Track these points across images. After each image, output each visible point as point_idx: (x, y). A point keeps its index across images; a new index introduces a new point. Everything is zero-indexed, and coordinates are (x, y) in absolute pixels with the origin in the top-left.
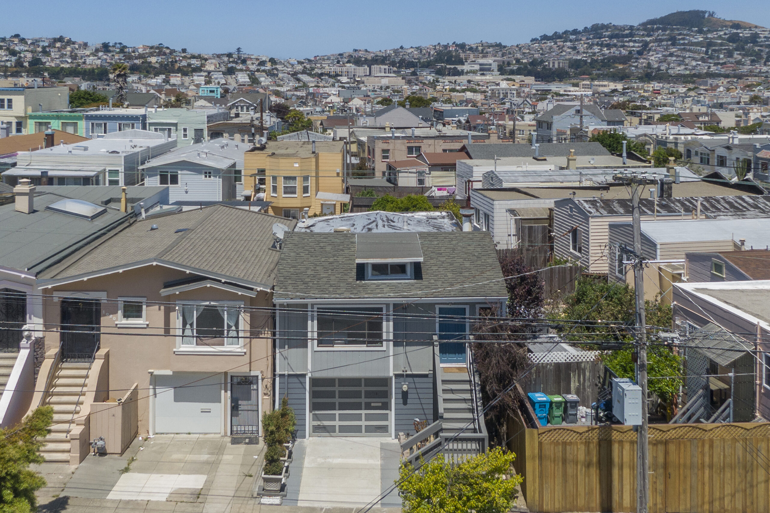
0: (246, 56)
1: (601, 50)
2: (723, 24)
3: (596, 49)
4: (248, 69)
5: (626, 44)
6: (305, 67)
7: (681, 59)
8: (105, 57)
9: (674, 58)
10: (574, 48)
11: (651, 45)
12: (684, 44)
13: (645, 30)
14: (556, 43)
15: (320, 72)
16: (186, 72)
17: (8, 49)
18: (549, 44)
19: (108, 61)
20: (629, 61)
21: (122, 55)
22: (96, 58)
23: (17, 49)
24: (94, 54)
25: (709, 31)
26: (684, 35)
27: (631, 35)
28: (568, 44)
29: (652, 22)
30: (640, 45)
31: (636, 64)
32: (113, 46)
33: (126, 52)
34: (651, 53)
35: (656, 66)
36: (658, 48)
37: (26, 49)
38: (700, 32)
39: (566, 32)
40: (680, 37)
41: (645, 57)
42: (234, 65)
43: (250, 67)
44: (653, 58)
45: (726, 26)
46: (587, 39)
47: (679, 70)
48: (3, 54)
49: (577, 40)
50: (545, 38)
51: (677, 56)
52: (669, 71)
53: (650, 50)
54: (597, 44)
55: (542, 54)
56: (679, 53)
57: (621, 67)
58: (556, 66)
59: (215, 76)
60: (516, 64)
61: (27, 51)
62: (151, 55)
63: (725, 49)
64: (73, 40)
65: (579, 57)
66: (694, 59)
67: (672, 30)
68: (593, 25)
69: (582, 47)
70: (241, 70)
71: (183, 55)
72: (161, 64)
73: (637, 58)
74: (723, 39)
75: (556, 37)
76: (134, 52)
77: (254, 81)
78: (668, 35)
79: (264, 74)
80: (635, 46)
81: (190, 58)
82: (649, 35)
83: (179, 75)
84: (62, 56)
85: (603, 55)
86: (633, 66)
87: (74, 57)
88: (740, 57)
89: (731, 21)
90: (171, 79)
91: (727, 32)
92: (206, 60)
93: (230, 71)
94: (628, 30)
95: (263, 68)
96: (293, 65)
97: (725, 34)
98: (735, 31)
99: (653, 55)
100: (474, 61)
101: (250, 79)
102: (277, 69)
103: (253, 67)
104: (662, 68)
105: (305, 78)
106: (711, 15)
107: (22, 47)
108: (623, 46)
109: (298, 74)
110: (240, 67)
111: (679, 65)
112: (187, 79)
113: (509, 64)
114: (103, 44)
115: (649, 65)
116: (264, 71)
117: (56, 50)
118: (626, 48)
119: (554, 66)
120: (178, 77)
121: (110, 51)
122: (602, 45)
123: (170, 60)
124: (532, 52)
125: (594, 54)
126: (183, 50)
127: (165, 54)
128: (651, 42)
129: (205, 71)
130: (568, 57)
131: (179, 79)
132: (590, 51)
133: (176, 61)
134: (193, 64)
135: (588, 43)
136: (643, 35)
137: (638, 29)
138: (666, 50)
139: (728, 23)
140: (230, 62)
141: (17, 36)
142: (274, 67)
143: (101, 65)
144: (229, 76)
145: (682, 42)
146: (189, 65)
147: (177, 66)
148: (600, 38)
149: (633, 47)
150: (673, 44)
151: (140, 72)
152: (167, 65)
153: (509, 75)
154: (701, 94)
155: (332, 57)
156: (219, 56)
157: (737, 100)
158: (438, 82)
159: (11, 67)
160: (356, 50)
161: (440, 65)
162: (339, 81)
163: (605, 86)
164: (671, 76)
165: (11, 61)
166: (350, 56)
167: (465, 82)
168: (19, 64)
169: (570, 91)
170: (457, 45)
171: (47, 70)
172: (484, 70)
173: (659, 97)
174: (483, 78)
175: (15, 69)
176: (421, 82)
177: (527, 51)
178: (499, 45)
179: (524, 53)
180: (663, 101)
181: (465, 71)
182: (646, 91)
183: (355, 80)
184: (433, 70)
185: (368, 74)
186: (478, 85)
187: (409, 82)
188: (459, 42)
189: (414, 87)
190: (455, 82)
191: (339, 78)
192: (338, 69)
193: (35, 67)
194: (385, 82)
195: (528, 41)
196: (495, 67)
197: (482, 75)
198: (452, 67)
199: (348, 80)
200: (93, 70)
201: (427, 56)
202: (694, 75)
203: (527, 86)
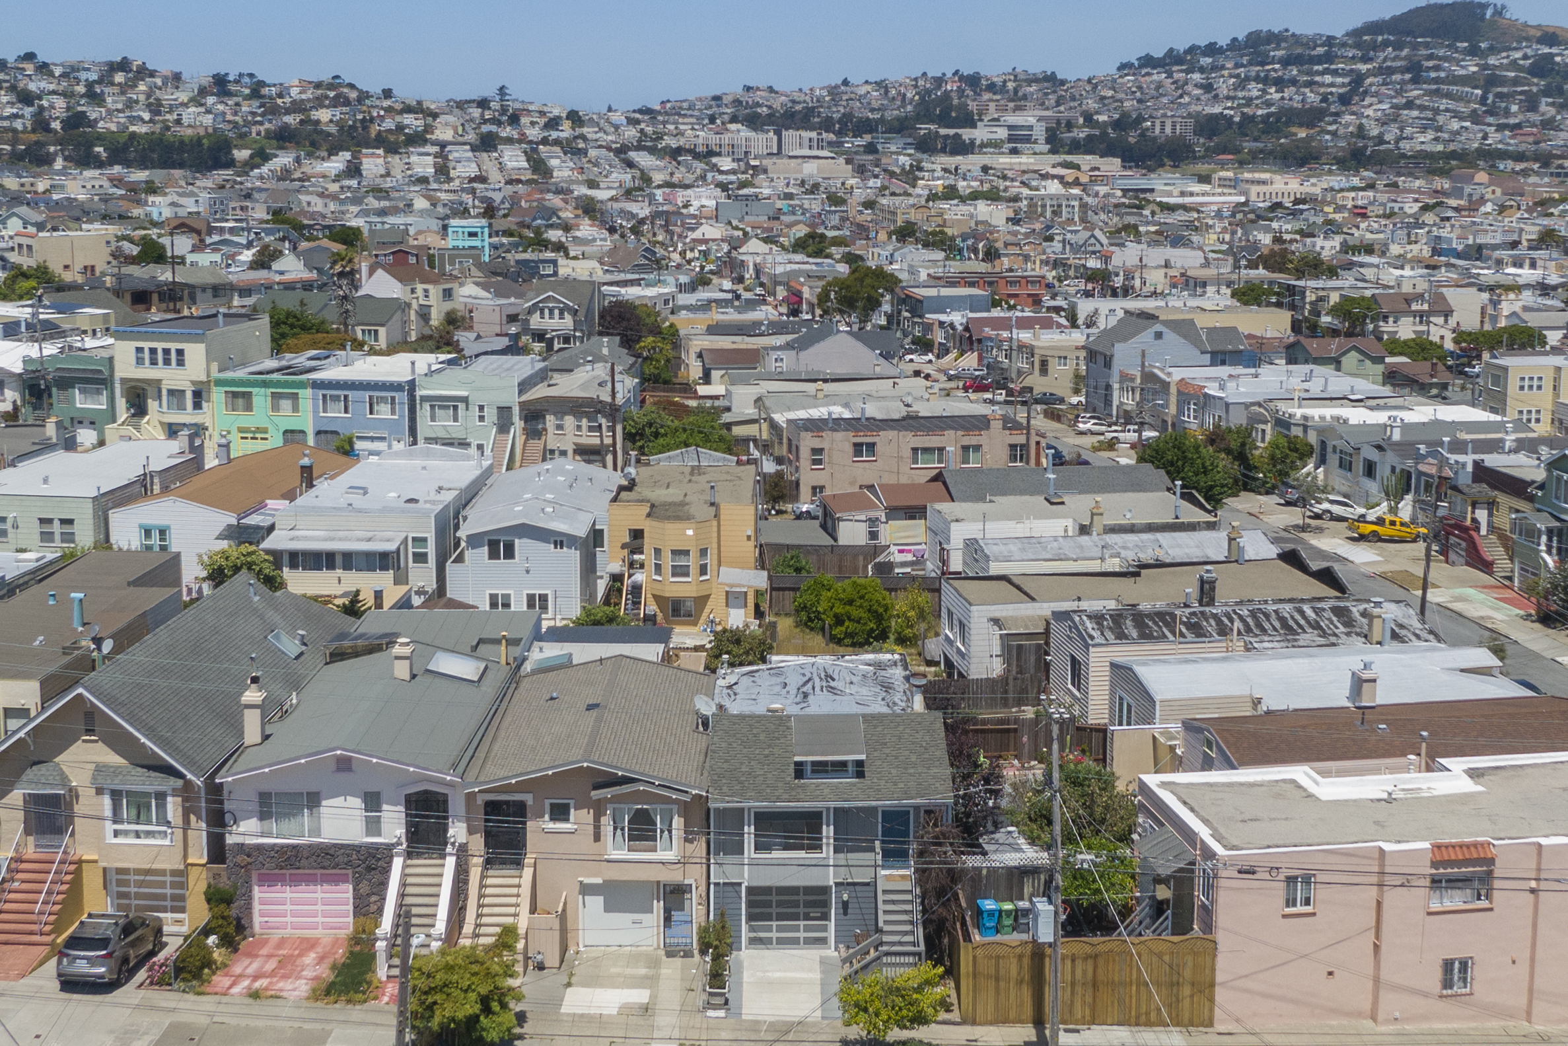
0: (518, 106)
1: (1264, 91)
2: (1523, 34)
3: (1254, 90)
4: (523, 139)
5: (1317, 79)
6: (642, 131)
7: (1429, 114)
8: (221, 107)
9: (1415, 113)
10: (1208, 88)
11: (1368, 81)
12: (1437, 81)
13: (1358, 45)
14: (1170, 76)
15: (674, 143)
16: (392, 144)
17: (13, 88)
18: (1155, 77)
19: (229, 117)
20: (1321, 120)
21: (256, 103)
22: (202, 109)
23: (32, 87)
24: (197, 100)
25: (1493, 50)
26: (1440, 59)
27: (1329, 58)
28: (1197, 77)
29: (1375, 28)
30: (1347, 80)
31: (1333, 128)
32: (237, 82)
33: (263, 97)
34: (1368, 101)
35: (1375, 132)
36: (1383, 89)
37: (52, 87)
38: (1474, 51)
39: (1192, 50)
40: (1431, 64)
41: (1355, 109)
42: (493, 128)
43: (527, 132)
44: (1372, 111)
45: (1528, 39)
46: (1237, 66)
47: (1424, 141)
48: (5, 99)
49: (1215, 68)
50: (1148, 62)
51: (1422, 108)
52: (1401, 145)
53: (1366, 93)
54: (1257, 79)
55: (1140, 101)
56: (1426, 101)
57: (1302, 134)
58: (1168, 130)
59: (456, 155)
60: (1084, 126)
61: (54, 92)
62: (319, 103)
63: (1522, 93)
64: (150, 66)
65: (1217, 110)
66: (1457, 115)
67: (1416, 47)
68: (1250, 34)
69: (1224, 86)
70: (509, 141)
71: (386, 103)
72: (340, 124)
73: (1337, 114)
74: (1520, 69)
75: (1172, 59)
76: (280, 96)
77: (539, 166)
78: (1405, 58)
79: (558, 149)
80: (1336, 84)
81: (401, 112)
82: (1365, 59)
83: (381, 152)
84: (130, 104)
85: (1269, 104)
86: (1329, 132)
87: (155, 108)
88: (1552, 111)
89: (1540, 27)
90: (364, 160)
91: (1530, 52)
92: (435, 116)
93: (487, 143)
94: (1322, 45)
95: (554, 135)
96: (617, 127)
97: (1525, 57)
98: (1547, 50)
99: (1371, 105)
100: (997, 120)
101: (528, 161)
102: (583, 138)
103: (534, 133)
104: (1387, 137)
105: (643, 159)
106: (1499, 12)
107: (43, 84)
108: (1310, 84)
109: (630, 149)
110: (507, 132)
111: (1424, 130)
112: (395, 160)
113: (1070, 125)
114: (214, 77)
115: (1361, 132)
116: (557, 142)
117: (116, 90)
118: (1315, 88)
119: (1163, 129)
120: (379, 156)
121: (230, 94)
122: (1265, 81)
123: (360, 117)
124: (1121, 96)
125: (1249, 101)
126: (384, 91)
127: (347, 102)
128: (1369, 73)
129: (434, 143)
130: (1194, 108)
131: (381, 161)
132: (1240, 94)
133: (372, 120)
134: (408, 126)
135: (1237, 76)
136: (1353, 58)
137: (1344, 45)
138: (1399, 93)
139: (1534, 32)
140: (485, 122)
141: (30, 57)
142: (578, 131)
143: (215, 129)
144: (485, 155)
145: (1433, 75)
146: (400, 128)
147: (375, 129)
148: (1263, 64)
149: (1332, 85)
150: (1416, 81)
151: (298, 143)
152: (353, 127)
153: (1069, 153)
154: (1448, 219)
155: (699, 105)
156: (461, 105)
157: (1515, 237)
158: (920, 169)
159: (25, 131)
160: (748, 89)
161: (924, 128)
162: (715, 168)
163: (1264, 183)
164: (1404, 156)
165: (22, 117)
166: (737, 102)
167: (976, 171)
168: (41, 123)
169: (1192, 194)
170: (962, 78)
171: (100, 138)
172: (1018, 140)
173: (1363, 225)
174: (1015, 160)
175: (34, 137)
176: (885, 170)
177: (1110, 93)
178: (1051, 79)
179: (1103, 98)
180: (1369, 236)
181: (978, 142)
182: (1339, 209)
183: (747, 164)
184: (910, 140)
185: (775, 151)
186: (1005, 178)
187: (861, 171)
188: (966, 72)
189: (871, 183)
190: (956, 169)
191: (714, 160)
192: (713, 139)
193: (75, 132)
194: (810, 169)
195: (1112, 70)
196: (1039, 132)
197: (1014, 151)
198: (951, 132)
199: (735, 165)
200: (199, 140)
201: (899, 103)
202: (1453, 155)
203: (1105, 180)
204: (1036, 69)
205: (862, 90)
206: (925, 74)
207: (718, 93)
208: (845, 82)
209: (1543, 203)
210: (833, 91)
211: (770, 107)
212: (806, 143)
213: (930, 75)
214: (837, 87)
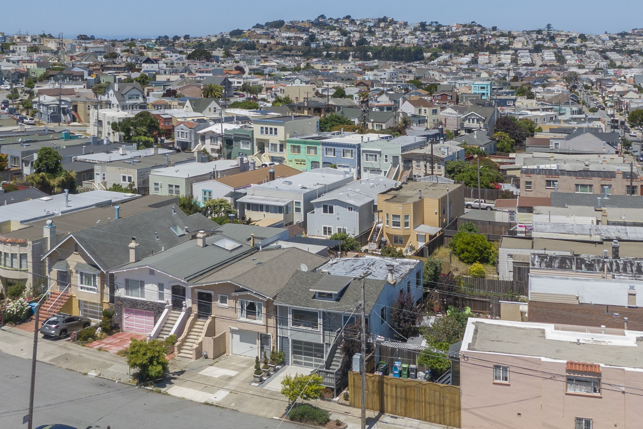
0: (555, 32)
4: (555, 47)
6: (616, 43)
8: (422, 36)
15: (631, 48)
16: (492, 50)
17: (340, 30)
19: (424, 40)
21: (437, 34)
22: (414, 37)
23: (348, 29)
24: (412, 33)
32: (430, 25)
33: (440, 31)
37: (355, 29)
42: (541, 42)
43: (558, 44)
48: (336, 34)
59: (522, 54)
61: (356, 31)
62: (463, 33)
64: (395, 20)
70: (548, 48)
71: (492, 33)
72: (471, 42)
76: (448, 30)
77: (561, 59)
79: (571, 51)
81: (499, 36)
83: (487, 53)
84: (385, 35)
87: (395, 37)
90: (480, 57)
92: (514, 37)
93: (538, 49)
95: (571, 45)
96: (604, 41)
101: (556, 56)
102: (586, 46)
103: (560, 44)
105: (613, 56)
107: (352, 28)
109: (607, 51)
110: (548, 44)
112: (494, 57)
114: (420, 23)
116: (572, 48)
117: (380, 29)
120: (486, 55)
121: (426, 30)
123: (480, 39)
126: (493, 27)
127: (475, 33)
129: (512, 50)
131: (487, 57)
133: (485, 40)
134: (501, 42)
140: (538, 39)
141: (348, 17)
142: (584, 43)
143: (417, 45)
144: (535, 54)
146: (498, 43)
147: (486, 44)
151: (452, 50)
152: (477, 43)
156: (529, 33)
159: (342, 46)
165: (342, 41)
168: (348, 43)
171: (371, 49)
175: (345, 49)
193: (361, 46)
200: (410, 49)
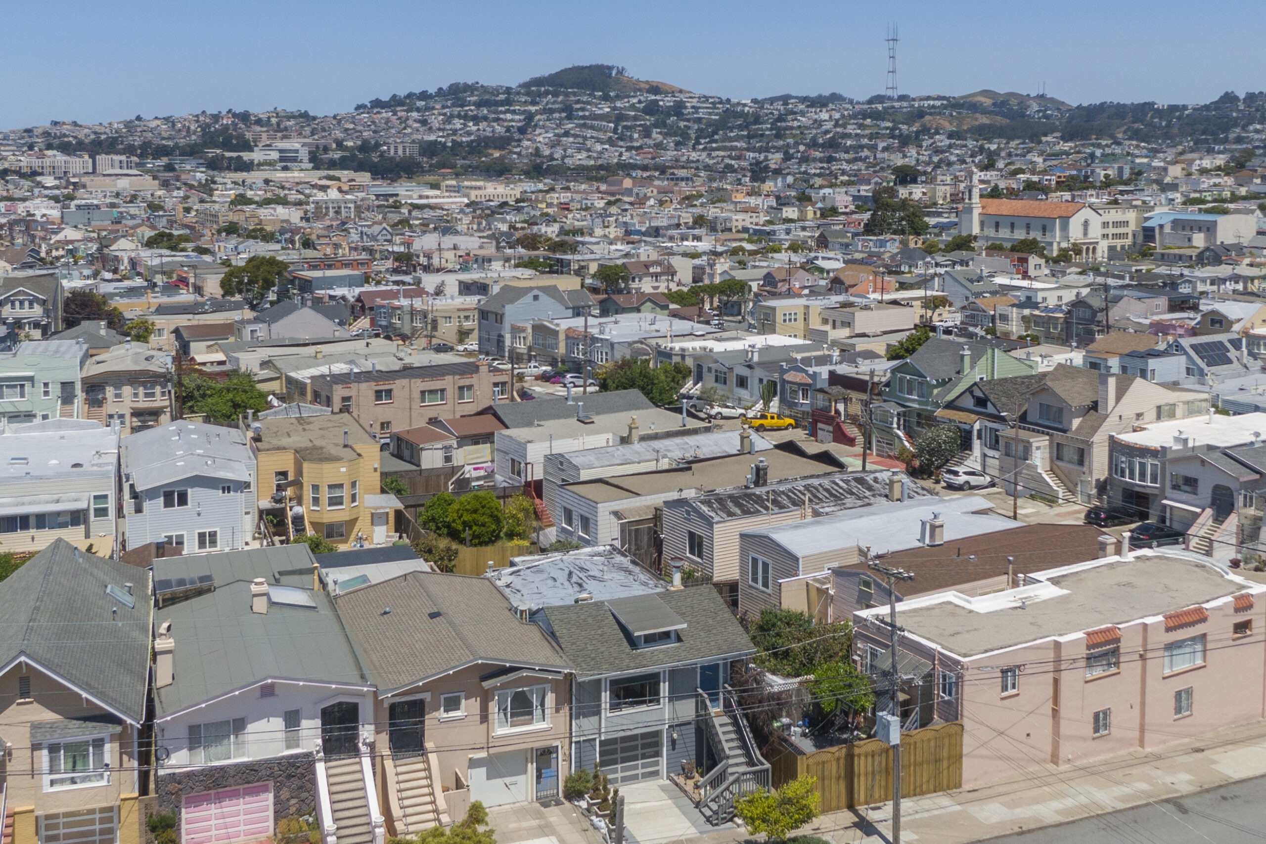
1: (465, 125)
2: (636, 87)
3: (458, 124)
5: (502, 116)
7: (581, 140)
9: (571, 139)
10: (424, 122)
11: (537, 117)
12: (583, 117)
13: (527, 94)
14: (395, 114)
18: (384, 115)
20: (509, 144)
25: (618, 97)
26: (584, 103)
27: (508, 102)
28: (415, 114)
29: (538, 82)
30: (522, 117)
31: (518, 150)
34: (538, 131)
35: (547, 152)
36: (548, 123)
38: (606, 98)
39: (410, 96)
40: (578, 106)
41: (529, 136)
44: (542, 138)
45: (640, 90)
46: (444, 107)
47: (580, 158)
49: (428, 109)
50: (377, 104)
51: (575, 136)
52: (566, 161)
53: (536, 125)
54: (459, 116)
55: (374, 132)
56: (577, 131)
57: (497, 154)
58: (400, 152)
60: (336, 150)
63: (640, 125)
65: (432, 137)
66: (599, 140)
67: (567, 95)
68: (452, 85)
69: (435, 121)
73: (520, 140)
74: (637, 110)
75: (395, 103)
78: (561, 102)
80: (515, 120)
82: (534, 103)
85: (469, 134)
86: (515, 153)
88: (660, 138)
89: (647, 82)
91: (642, 98)
94: (503, 93)
97: (640, 102)
98: (653, 97)
99: (540, 134)
100: (269, 145)
104: (556, 156)
106: (620, 72)
108: (497, 120)
111: (579, 150)
113: (326, 149)
115: (537, 153)
118: (501, 122)
119: (396, 152)
122: (466, 117)
124: (360, 128)
125: (455, 132)
128: (537, 112)
130: (415, 137)
132: (448, 127)
135: (445, 114)
136: (526, 102)
137: (518, 93)
138: (559, 126)
139: (643, 86)
145: (581, 114)
148: (462, 106)
149: (512, 120)
150: (569, 117)
153: (329, 169)
154: (626, 210)
155: (12, 136)
157: (676, 221)
158: (215, 183)
160: (56, 123)
161: (212, 152)
162: (39, 184)
163: (480, 188)
164: (569, 169)
166: (46, 134)
167: (261, 184)
169: (427, 197)
170: (235, 115)
172: (287, 160)
173: (570, 216)
174: (289, 174)
176: (185, 184)
177: (351, 126)
178: (305, 115)
179: (346, 130)
180: (576, 223)
181: (256, 162)
182: (549, 205)
183: (68, 181)
184: (201, 161)
185: (90, 170)
186: (283, 188)
187: (165, 184)
188: (238, 110)
189: (175, 193)
190: (243, 182)
191: (39, 178)
192: (36, 163)
194: (123, 184)
195: (351, 110)
196: (304, 154)
197: (285, 169)
198: (235, 155)
199: (57, 182)
201: (184, 134)
202: (601, 167)
203: (360, 188)
204: (292, 108)
205: (153, 124)
206: (204, 112)
207: (29, 127)
208: (139, 118)
209: (687, 198)
210: (128, 125)
211: (75, 137)
212: (117, 164)
213: (208, 113)
214: (131, 122)
